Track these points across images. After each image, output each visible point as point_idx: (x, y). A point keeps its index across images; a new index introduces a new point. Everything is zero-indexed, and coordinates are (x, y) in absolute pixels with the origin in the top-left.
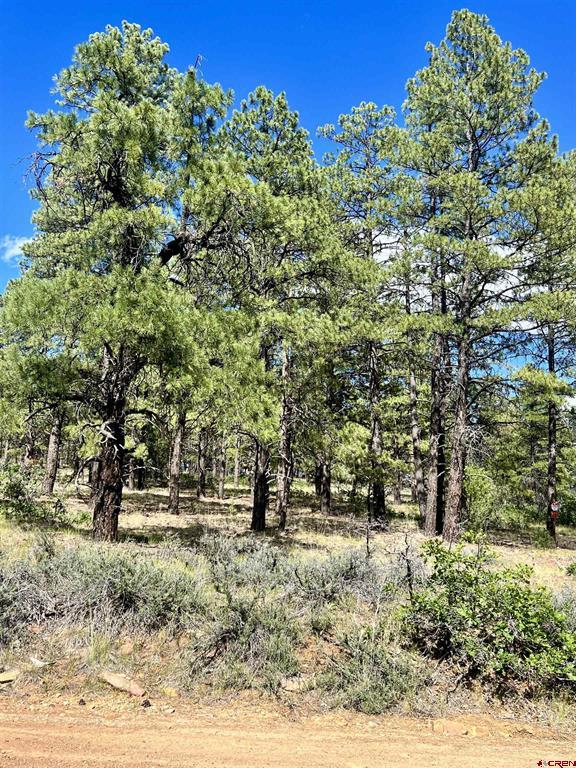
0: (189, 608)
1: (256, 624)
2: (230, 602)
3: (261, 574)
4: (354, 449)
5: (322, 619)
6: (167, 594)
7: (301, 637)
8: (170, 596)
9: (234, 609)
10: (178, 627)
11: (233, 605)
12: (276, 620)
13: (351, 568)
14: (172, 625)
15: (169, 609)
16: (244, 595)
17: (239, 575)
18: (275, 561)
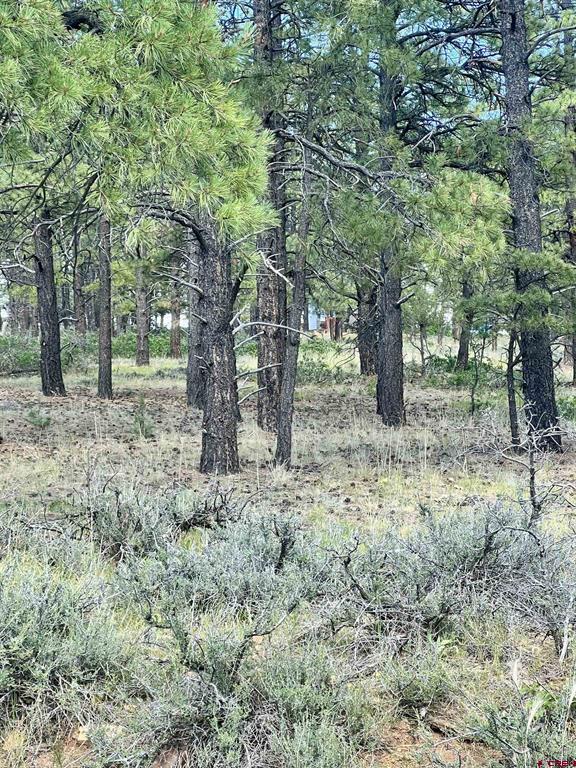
0: (76, 671)
1: (257, 699)
2: (184, 646)
3: (253, 578)
4: (466, 242)
5: (425, 678)
6: (19, 640)
7: (372, 727)
8: (26, 643)
9: (198, 667)
10: (54, 719)
11: (194, 654)
12: (307, 687)
13: (488, 549)
14: (38, 714)
15: (27, 675)
16: (216, 631)
17: (196, 585)
18: (284, 543)
